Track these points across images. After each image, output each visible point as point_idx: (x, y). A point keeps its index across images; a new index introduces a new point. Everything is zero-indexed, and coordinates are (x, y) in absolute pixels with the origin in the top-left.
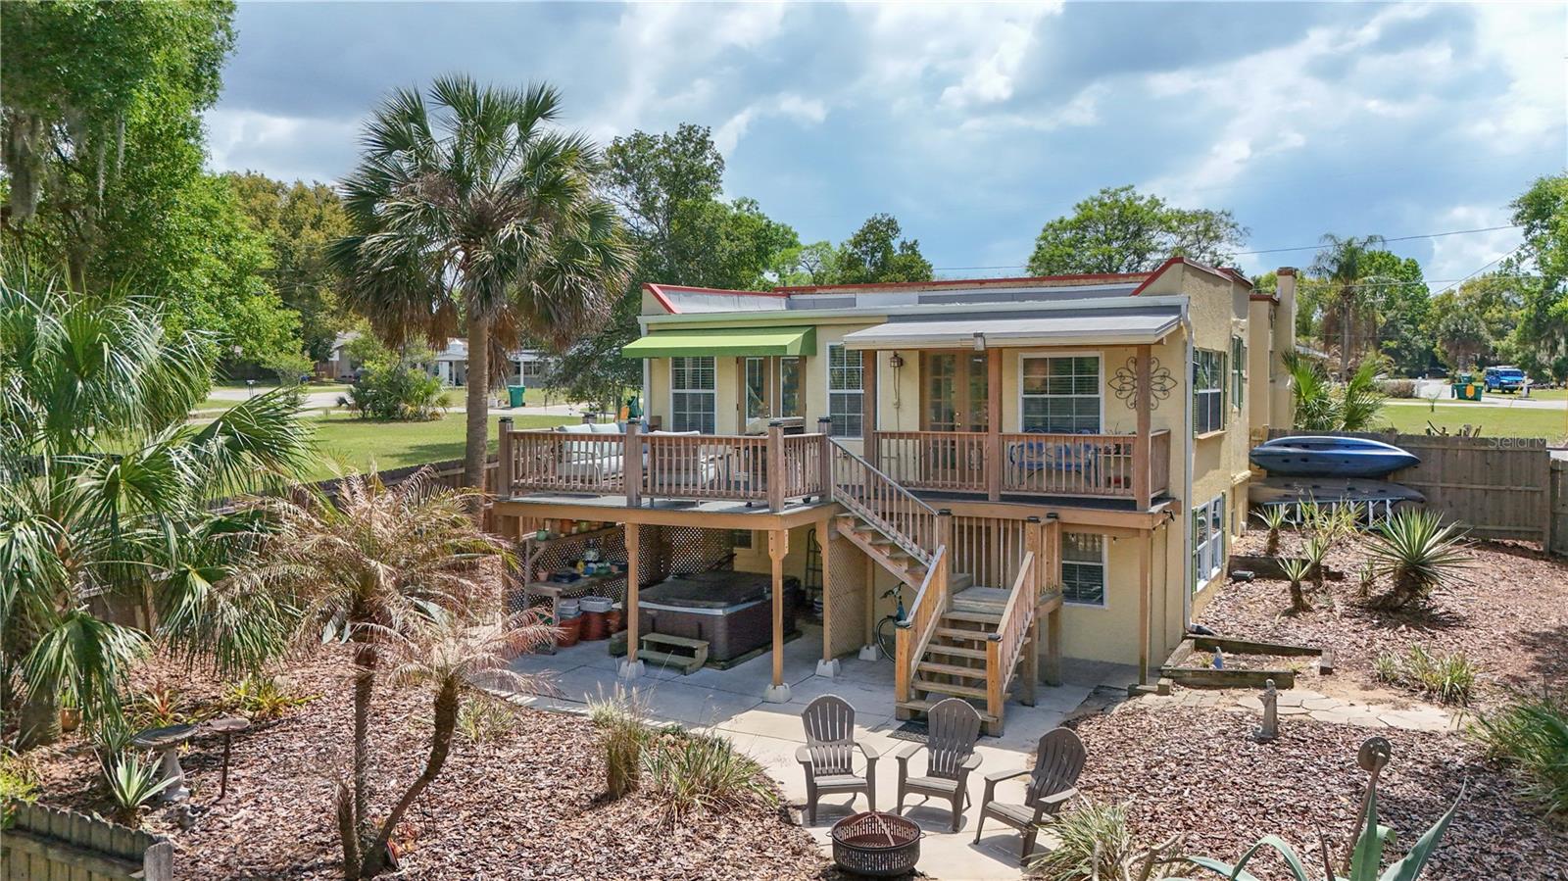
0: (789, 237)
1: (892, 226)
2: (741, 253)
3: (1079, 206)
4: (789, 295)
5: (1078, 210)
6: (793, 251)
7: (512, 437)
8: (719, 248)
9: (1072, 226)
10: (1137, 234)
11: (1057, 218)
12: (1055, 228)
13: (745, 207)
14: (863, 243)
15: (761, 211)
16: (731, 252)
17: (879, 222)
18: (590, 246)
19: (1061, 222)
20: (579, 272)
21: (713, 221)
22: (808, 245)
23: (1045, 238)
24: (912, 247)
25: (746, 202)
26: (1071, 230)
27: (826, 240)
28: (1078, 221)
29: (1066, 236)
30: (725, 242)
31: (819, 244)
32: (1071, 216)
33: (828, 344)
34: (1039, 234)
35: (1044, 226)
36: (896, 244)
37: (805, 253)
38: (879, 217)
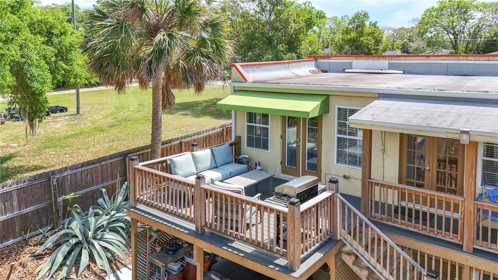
0: (323, 14)
1: (366, 15)
2: (299, 29)
3: (440, 2)
4: (316, 60)
5: (440, 3)
6: (324, 20)
7: (136, 171)
8: (290, 27)
9: (437, 10)
10: (466, 12)
11: (431, 7)
12: (430, 11)
13: (307, 4)
14: (353, 23)
15: (312, 6)
16: (295, 28)
17: (360, 14)
18: (210, 41)
19: (433, 8)
20: (203, 55)
21: (288, 16)
22: (329, 18)
23: (425, 15)
24: (374, 25)
25: (307, 2)
26: (437, 11)
27: (336, 16)
28: (440, 8)
29: (434, 14)
30: (293, 25)
31: (334, 17)
32: (437, 6)
33: (337, 107)
34: (423, 13)
35: (425, 10)
36: (367, 23)
37: (328, 20)
38: (360, 12)
